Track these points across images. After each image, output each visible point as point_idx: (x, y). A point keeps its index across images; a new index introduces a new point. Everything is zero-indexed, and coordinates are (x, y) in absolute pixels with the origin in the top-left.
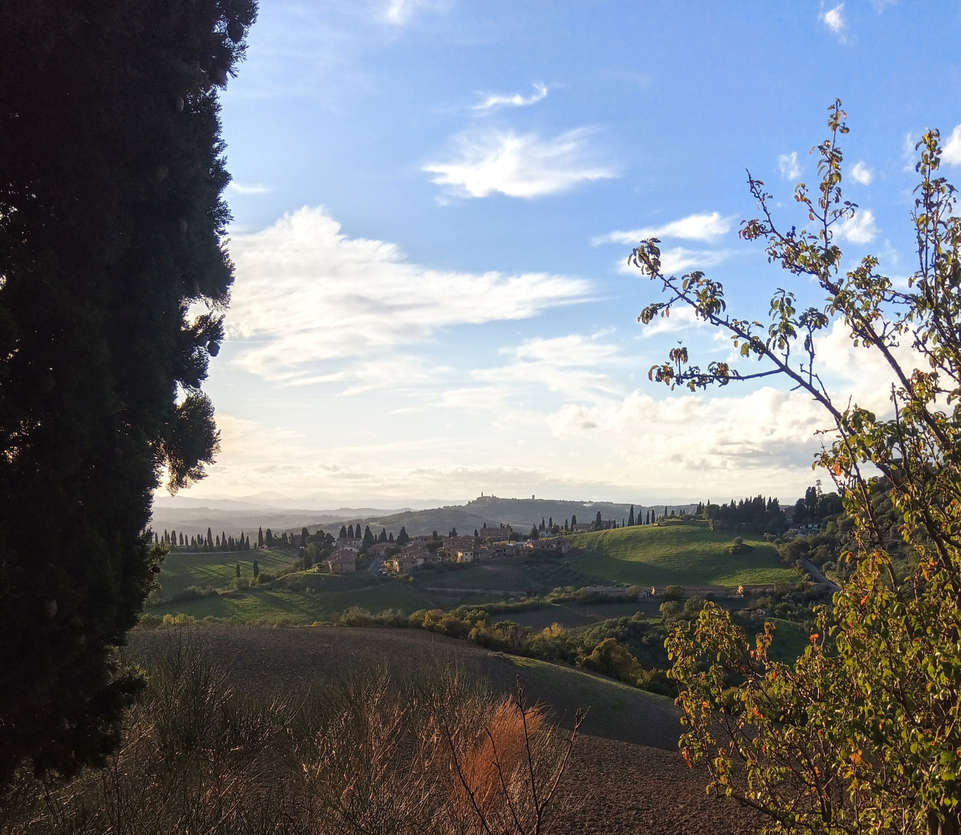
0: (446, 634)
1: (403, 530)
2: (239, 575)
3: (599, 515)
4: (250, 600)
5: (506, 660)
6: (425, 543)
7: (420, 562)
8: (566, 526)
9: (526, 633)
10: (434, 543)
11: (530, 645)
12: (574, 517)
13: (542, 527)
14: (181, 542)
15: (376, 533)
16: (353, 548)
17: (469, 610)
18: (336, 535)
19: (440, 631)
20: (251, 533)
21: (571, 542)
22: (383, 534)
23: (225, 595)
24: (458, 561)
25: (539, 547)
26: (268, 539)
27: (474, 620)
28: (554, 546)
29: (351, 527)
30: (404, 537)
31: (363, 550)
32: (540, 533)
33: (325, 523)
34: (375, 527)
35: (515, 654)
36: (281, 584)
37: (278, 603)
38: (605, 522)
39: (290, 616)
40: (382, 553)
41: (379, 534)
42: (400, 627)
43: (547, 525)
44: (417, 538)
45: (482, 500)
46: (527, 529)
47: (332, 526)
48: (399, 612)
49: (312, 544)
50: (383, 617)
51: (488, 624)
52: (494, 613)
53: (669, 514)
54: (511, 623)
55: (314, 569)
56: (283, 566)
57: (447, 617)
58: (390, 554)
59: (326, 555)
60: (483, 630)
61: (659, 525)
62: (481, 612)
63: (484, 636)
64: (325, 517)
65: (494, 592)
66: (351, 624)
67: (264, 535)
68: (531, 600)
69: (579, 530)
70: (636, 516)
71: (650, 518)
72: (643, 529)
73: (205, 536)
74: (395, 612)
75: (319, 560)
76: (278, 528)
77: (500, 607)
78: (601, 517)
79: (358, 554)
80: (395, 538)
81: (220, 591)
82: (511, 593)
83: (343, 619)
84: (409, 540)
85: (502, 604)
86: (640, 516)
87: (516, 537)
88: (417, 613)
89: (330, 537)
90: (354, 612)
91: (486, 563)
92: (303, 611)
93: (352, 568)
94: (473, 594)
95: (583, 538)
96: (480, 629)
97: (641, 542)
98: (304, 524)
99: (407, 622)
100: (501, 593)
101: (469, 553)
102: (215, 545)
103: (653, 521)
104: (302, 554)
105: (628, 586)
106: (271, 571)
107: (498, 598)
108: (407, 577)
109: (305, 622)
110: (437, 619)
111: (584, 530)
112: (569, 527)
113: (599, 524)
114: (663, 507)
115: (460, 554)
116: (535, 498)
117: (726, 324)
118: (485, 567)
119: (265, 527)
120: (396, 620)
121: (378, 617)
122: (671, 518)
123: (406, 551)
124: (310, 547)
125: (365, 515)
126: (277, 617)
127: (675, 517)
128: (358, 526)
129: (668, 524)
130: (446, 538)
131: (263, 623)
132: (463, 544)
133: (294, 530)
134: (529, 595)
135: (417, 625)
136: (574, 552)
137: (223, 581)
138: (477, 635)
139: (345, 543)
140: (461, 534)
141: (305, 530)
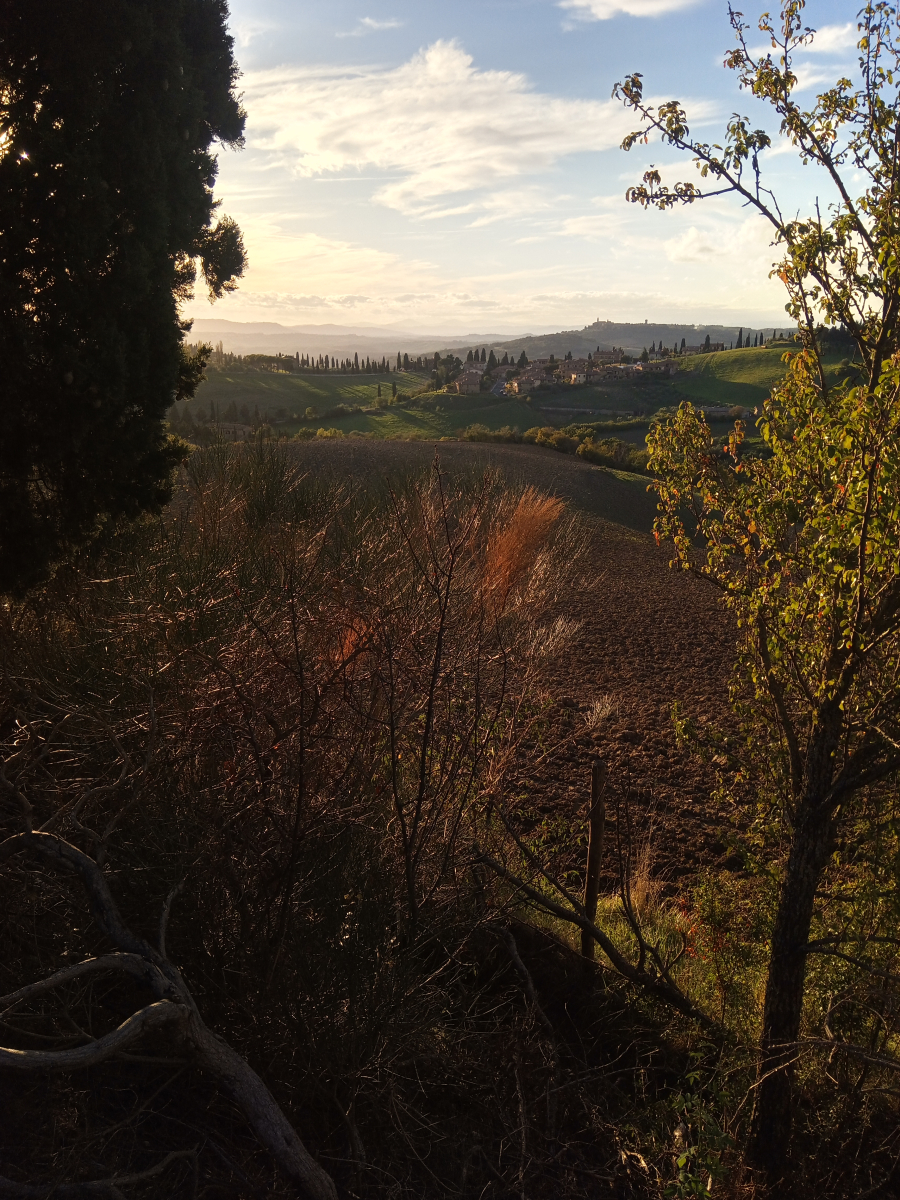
0: (557, 449)
1: (523, 354)
2: (380, 395)
3: (708, 338)
4: (388, 418)
5: (607, 474)
6: (543, 366)
7: (537, 383)
8: (675, 349)
9: (629, 450)
10: (551, 366)
11: (632, 460)
12: (684, 340)
13: (652, 350)
14: (333, 366)
15: (499, 357)
16: (479, 370)
17: (578, 428)
18: (464, 359)
19: (551, 446)
20: (391, 358)
21: (679, 365)
22: (506, 358)
23: (368, 413)
24: (572, 382)
25: (648, 370)
26: (405, 362)
27: (582, 437)
28: (663, 368)
29: (477, 352)
30: (523, 360)
31: (487, 372)
32: (649, 357)
33: (455, 347)
34: (499, 352)
35: (618, 469)
36: (415, 403)
37: (412, 421)
38: (713, 345)
39: (422, 432)
40: (504, 375)
41: (501, 358)
42: (516, 442)
43: (657, 349)
44: (535, 362)
45: (597, 325)
46: (638, 352)
47: (460, 351)
48: (515, 429)
49: (442, 367)
50: (501, 433)
51: (594, 441)
52: (601, 431)
53: (777, 337)
54: (616, 440)
55: (444, 390)
56: (418, 387)
57: (559, 434)
58: (510, 377)
59: (454, 378)
60: (590, 446)
61: (766, 348)
62: (590, 430)
63: (590, 452)
64: (455, 342)
65: (604, 411)
66: (472, 439)
67: (402, 359)
68: (638, 419)
69: (688, 353)
70: (744, 339)
71: (758, 341)
72: (752, 351)
73: (352, 360)
74: (511, 429)
75: (448, 380)
76: (414, 353)
77: (607, 426)
78: (710, 340)
79: (482, 376)
80: (516, 361)
81: (364, 409)
82: (619, 412)
83: (466, 435)
84: (528, 363)
85: (610, 422)
86: (748, 338)
87: (627, 360)
88: (531, 430)
89: (458, 361)
90: (476, 429)
91: (597, 384)
92: (432, 428)
93: (476, 389)
94: (584, 413)
95: (690, 360)
96: (588, 445)
97: (748, 363)
98: (437, 350)
99: (521, 438)
100: (609, 412)
101: (582, 375)
102: (360, 368)
103: (761, 343)
104: (434, 376)
105: (731, 407)
106: (407, 392)
107: (606, 417)
108: (525, 397)
109: (433, 437)
110: (548, 435)
111: (693, 352)
112: (678, 350)
113: (707, 346)
114: (772, 329)
115: (574, 376)
116: (648, 323)
117: (690, 147)
118: (596, 388)
119: (403, 353)
120: (512, 436)
121: (496, 433)
122: (779, 340)
123: (524, 373)
124: (441, 370)
125: (490, 341)
126: (410, 433)
127: (783, 339)
128: (484, 350)
129: (776, 346)
130: (562, 361)
131: (399, 437)
132: (577, 367)
133: (428, 354)
134: (636, 414)
135: (531, 441)
136: (682, 373)
137: (366, 401)
138: (584, 451)
139: (471, 366)
140: (575, 357)
141: (437, 354)
